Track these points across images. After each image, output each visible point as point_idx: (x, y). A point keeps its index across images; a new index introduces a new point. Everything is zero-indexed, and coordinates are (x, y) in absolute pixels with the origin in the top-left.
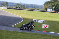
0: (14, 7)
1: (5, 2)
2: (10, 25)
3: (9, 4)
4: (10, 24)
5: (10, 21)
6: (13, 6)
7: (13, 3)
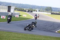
1: (49, 7)
2: (53, 31)
3: (53, 10)
4: (54, 29)
5: (54, 27)
6: (57, 11)
7: (57, 9)
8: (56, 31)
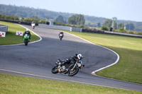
0: (97, 29)
5: (87, 62)
8: (93, 72)
